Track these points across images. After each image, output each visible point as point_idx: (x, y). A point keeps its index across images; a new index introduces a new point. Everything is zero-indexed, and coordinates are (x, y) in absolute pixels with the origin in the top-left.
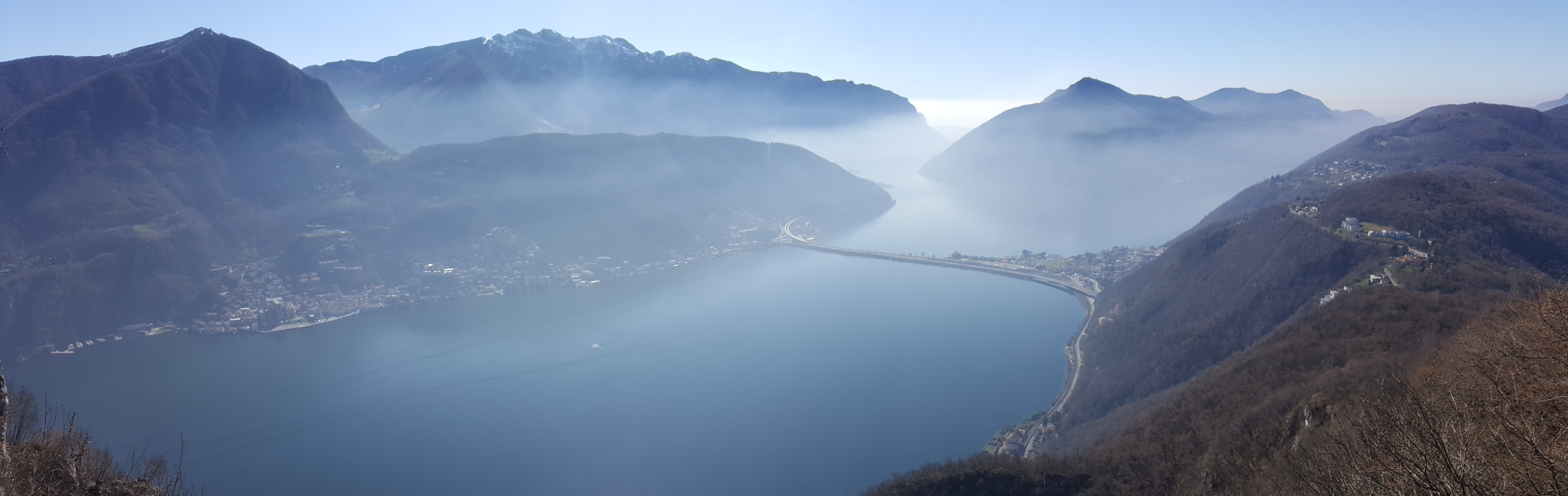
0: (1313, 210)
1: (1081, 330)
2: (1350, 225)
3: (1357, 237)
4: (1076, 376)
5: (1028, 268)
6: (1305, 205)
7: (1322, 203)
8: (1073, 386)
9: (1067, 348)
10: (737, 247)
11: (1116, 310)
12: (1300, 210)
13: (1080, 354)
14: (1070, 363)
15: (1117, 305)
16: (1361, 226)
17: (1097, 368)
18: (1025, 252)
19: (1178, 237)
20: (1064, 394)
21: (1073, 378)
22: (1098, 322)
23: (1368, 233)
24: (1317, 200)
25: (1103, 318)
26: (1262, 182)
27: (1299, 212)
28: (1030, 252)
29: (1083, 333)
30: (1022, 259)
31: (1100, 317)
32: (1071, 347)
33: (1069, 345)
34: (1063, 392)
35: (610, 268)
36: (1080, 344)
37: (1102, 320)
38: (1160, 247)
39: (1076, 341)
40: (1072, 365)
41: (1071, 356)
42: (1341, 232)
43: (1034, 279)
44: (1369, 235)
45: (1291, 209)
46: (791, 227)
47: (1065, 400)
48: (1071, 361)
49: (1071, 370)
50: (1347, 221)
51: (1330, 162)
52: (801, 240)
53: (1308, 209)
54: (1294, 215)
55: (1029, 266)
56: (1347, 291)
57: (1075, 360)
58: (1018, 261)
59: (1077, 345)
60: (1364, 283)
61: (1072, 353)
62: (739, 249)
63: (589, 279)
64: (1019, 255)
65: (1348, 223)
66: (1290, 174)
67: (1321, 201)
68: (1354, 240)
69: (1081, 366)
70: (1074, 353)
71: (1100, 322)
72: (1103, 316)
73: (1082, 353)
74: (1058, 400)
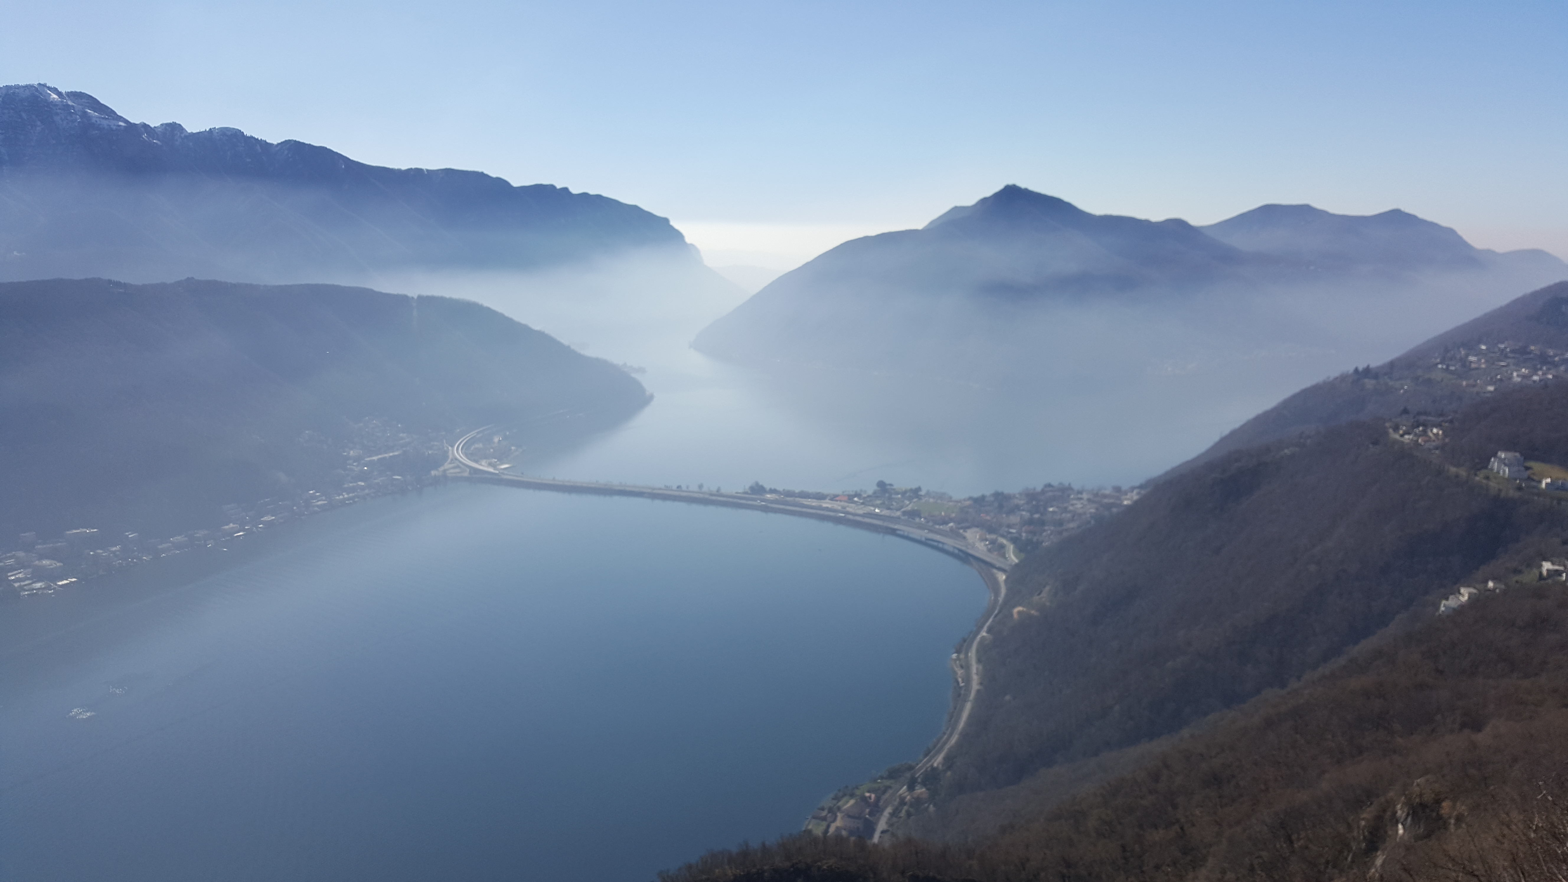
0: (1434, 434)
1: (980, 628)
2: (1506, 465)
3: (1520, 488)
4: (968, 706)
5: (886, 512)
6: (1419, 422)
7: (1451, 421)
8: (962, 724)
9: (954, 656)
10: (362, 488)
11: (1044, 597)
12: (1409, 434)
13: (977, 669)
14: (958, 683)
15: (1047, 588)
16: (1527, 468)
17: (1008, 698)
18: (881, 485)
19: (1167, 473)
20: (946, 737)
21: (961, 710)
22: (1012, 615)
23: (1540, 482)
24: (1441, 415)
25: (1020, 608)
26: (1336, 378)
27: (1407, 437)
28: (891, 485)
29: (984, 633)
30: (875, 495)
31: (1014, 607)
32: (962, 656)
33: (958, 652)
34: (944, 734)
35: (99, 551)
36: (978, 651)
37: (1019, 613)
38: (1132, 489)
39: (970, 647)
40: (961, 688)
41: (960, 672)
42: (1487, 478)
43: (898, 532)
44: (1543, 485)
45: (1391, 431)
46: (466, 448)
47: (948, 746)
48: (960, 680)
49: (959, 695)
50: (1500, 459)
51: (1470, 346)
52: (486, 469)
53: (1425, 432)
54: (1395, 442)
55: (889, 509)
56: (1494, 590)
57: (968, 680)
58: (867, 500)
59: (973, 654)
60: (1528, 577)
61: (962, 667)
62: (367, 491)
63: (51, 576)
64: (871, 488)
65: (1502, 461)
66: (1392, 365)
67: (1450, 417)
68: (1513, 493)
69: (978, 691)
70: (966, 667)
71: (1016, 616)
72: (1020, 605)
73: (981, 667)
74: (935, 747)
